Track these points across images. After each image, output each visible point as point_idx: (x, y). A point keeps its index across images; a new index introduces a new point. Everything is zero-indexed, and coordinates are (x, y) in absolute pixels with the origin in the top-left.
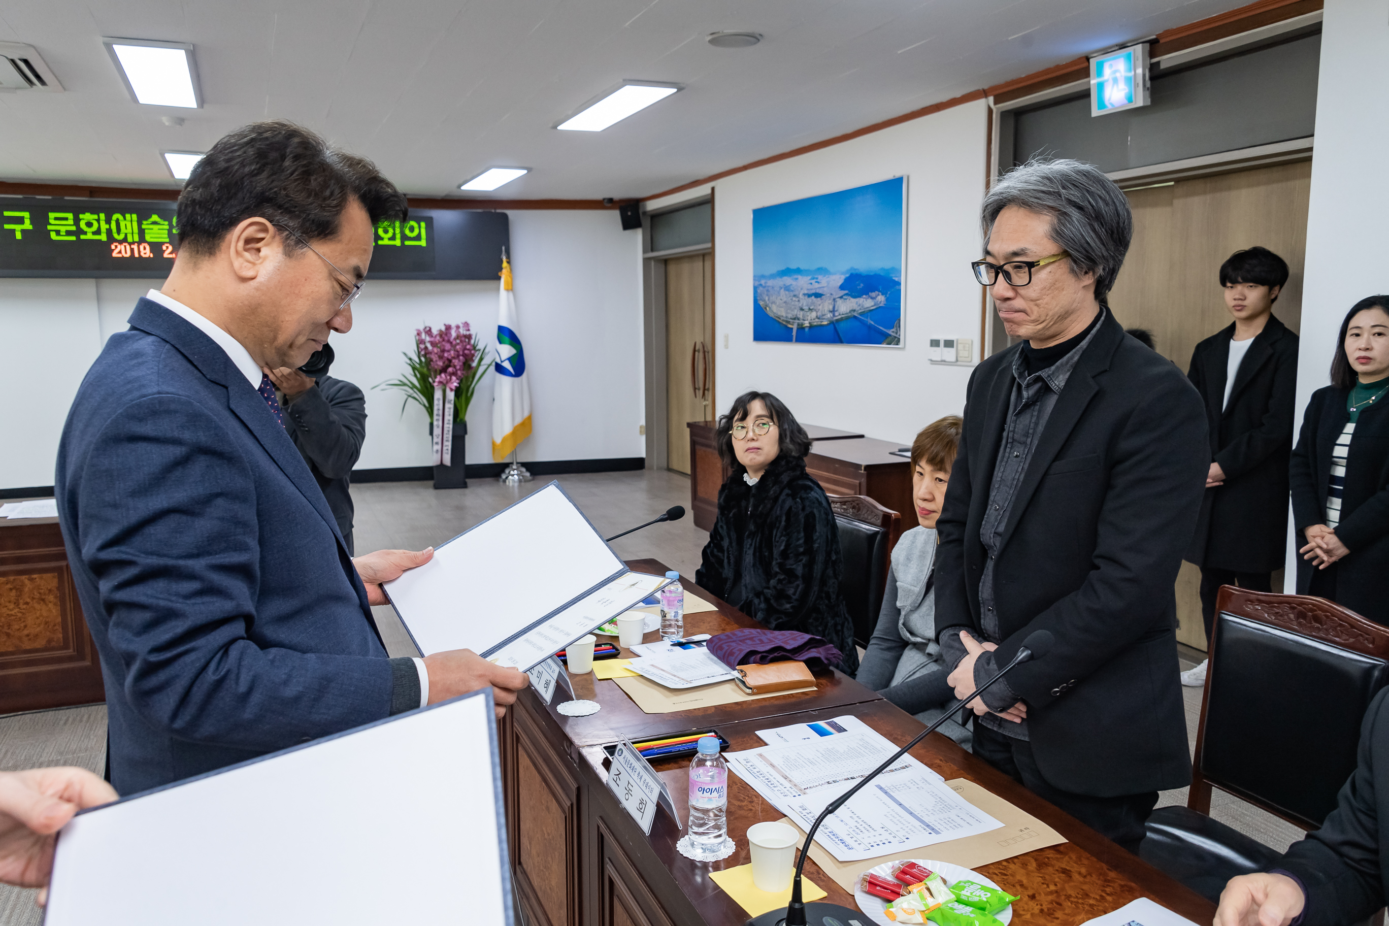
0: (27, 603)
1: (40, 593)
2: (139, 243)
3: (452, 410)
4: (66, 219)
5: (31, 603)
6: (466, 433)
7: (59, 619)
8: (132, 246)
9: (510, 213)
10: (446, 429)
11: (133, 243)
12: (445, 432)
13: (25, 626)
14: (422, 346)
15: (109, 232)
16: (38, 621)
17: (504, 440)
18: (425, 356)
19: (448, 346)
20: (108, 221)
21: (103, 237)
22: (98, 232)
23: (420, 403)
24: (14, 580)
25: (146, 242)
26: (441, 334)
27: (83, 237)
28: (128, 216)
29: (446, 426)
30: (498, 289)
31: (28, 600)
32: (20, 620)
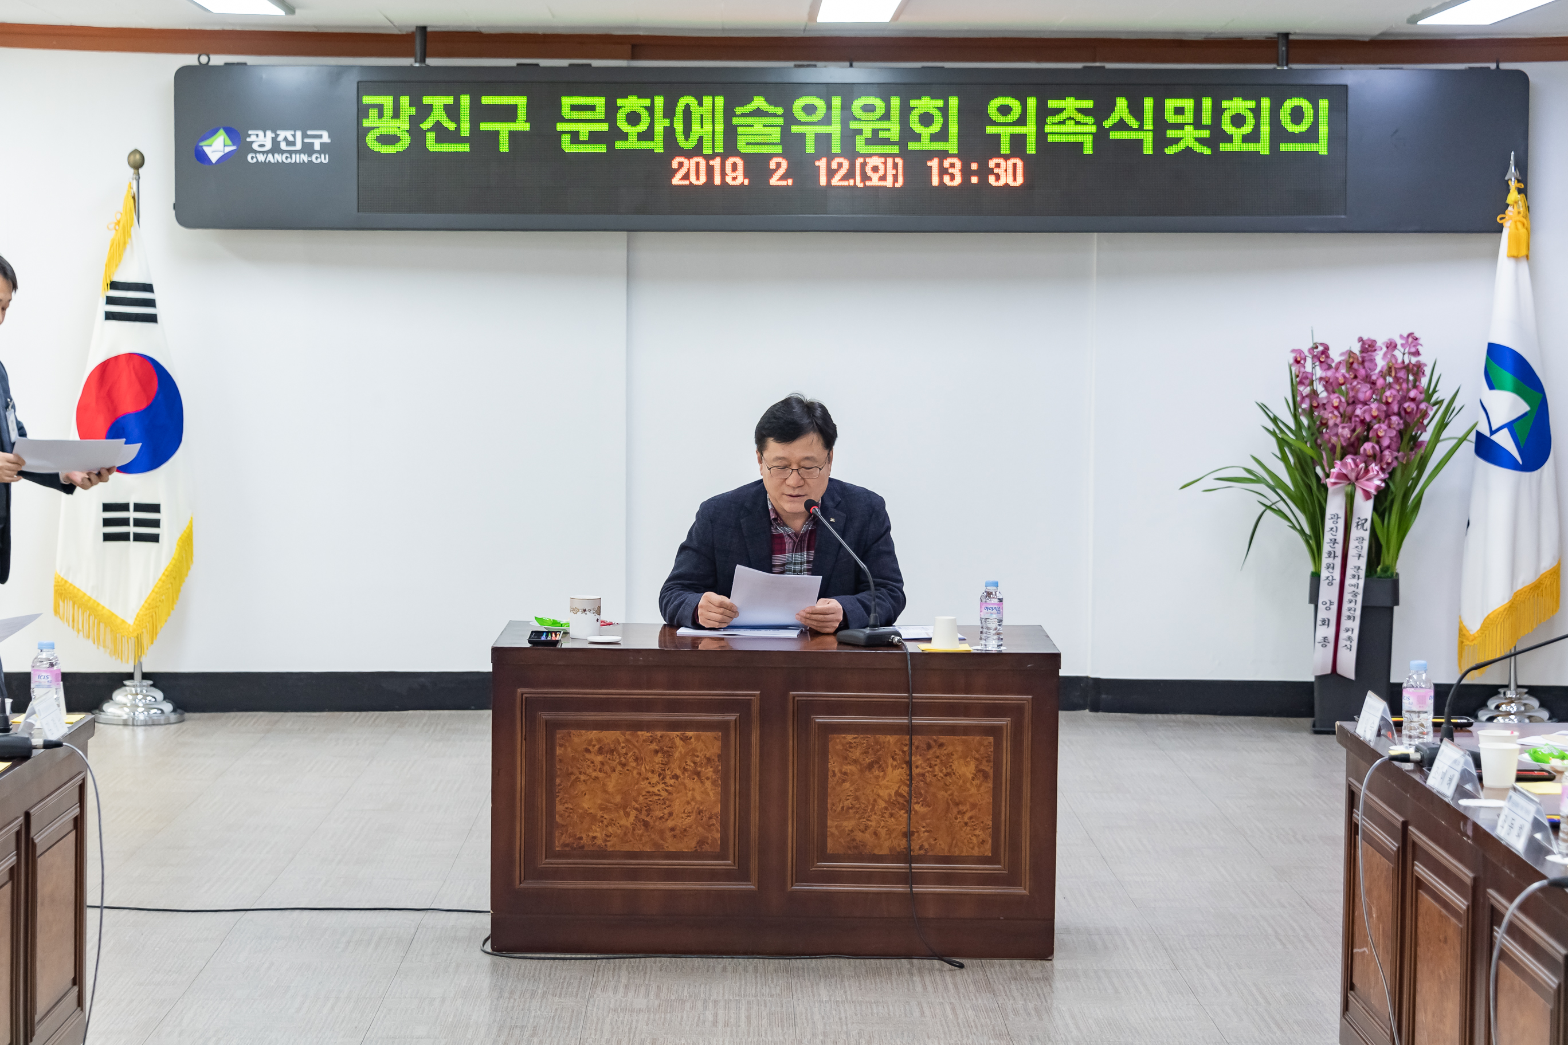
0: (676, 777)
1: (695, 763)
2: (724, 157)
3: (1366, 545)
4: (592, 108)
5: (682, 777)
6: (1396, 602)
7: (718, 809)
8: (711, 163)
9: (1533, 70)
10: (1347, 589)
11: (714, 155)
12: (1347, 596)
13: (671, 814)
14: (1305, 390)
15: (669, 132)
16: (689, 808)
17: (1488, 624)
18: (1310, 413)
19: (1364, 391)
20: (669, 112)
21: (657, 146)
22: (647, 135)
23: (1294, 527)
24: (661, 737)
25: (738, 153)
26: (1351, 362)
27: (619, 145)
28: (707, 100)
29: (1349, 581)
30: (1495, 255)
31: (678, 772)
32: (664, 803)
